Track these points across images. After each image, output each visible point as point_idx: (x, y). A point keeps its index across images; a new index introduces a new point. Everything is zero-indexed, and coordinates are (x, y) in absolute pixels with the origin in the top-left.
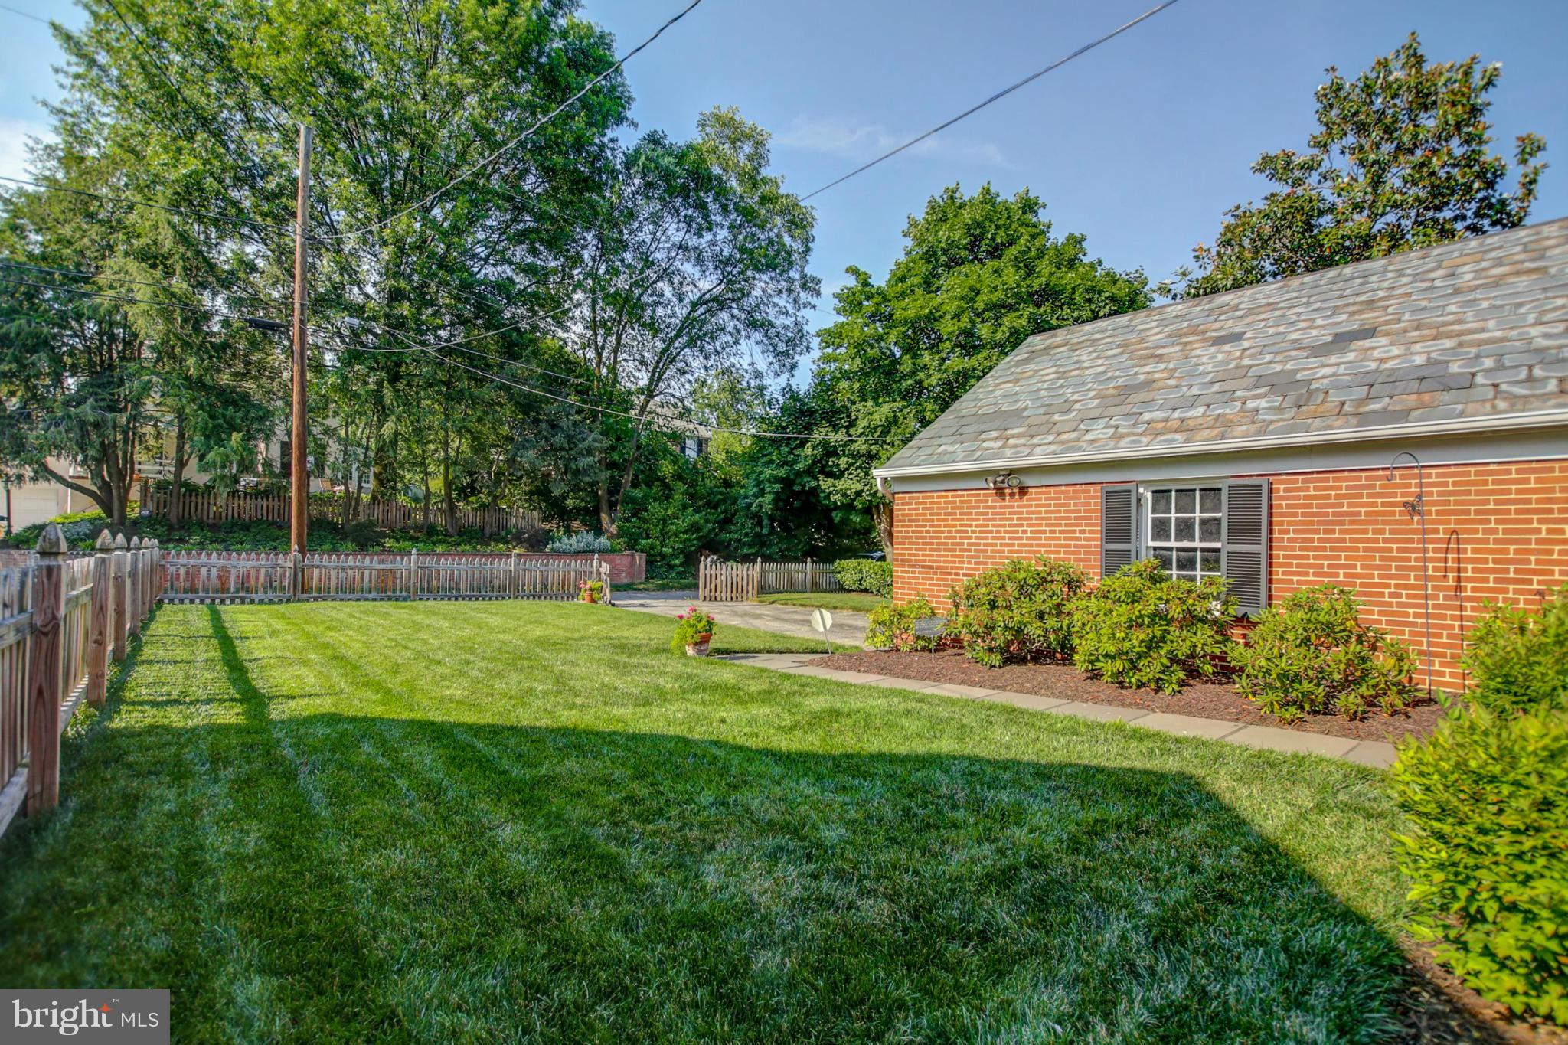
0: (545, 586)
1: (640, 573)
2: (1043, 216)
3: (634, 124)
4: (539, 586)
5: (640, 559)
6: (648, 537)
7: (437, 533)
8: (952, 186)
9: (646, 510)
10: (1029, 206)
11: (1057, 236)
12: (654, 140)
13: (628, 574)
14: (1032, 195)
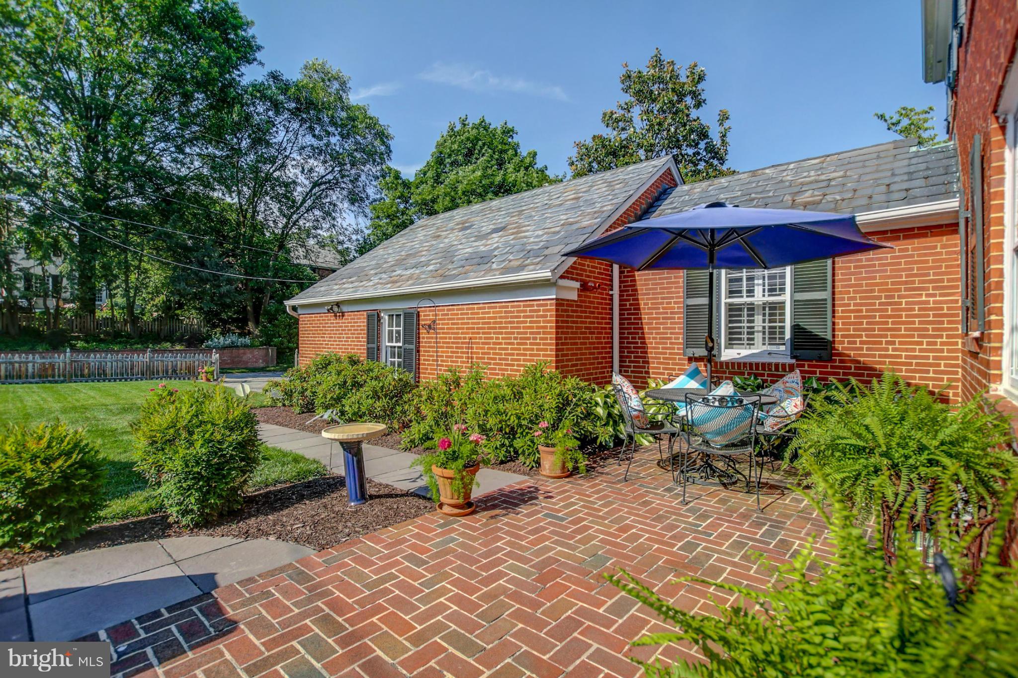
0: (174, 371)
1: (272, 361)
2: (516, 139)
3: (261, 63)
4: (170, 371)
5: (272, 352)
6: (280, 336)
7: (122, 336)
8: (463, 117)
9: (277, 319)
10: (508, 132)
11: (524, 151)
12: (274, 76)
13: (264, 361)
14: (510, 126)
